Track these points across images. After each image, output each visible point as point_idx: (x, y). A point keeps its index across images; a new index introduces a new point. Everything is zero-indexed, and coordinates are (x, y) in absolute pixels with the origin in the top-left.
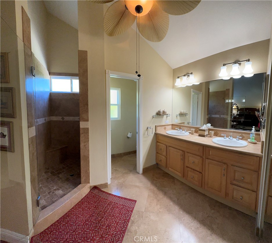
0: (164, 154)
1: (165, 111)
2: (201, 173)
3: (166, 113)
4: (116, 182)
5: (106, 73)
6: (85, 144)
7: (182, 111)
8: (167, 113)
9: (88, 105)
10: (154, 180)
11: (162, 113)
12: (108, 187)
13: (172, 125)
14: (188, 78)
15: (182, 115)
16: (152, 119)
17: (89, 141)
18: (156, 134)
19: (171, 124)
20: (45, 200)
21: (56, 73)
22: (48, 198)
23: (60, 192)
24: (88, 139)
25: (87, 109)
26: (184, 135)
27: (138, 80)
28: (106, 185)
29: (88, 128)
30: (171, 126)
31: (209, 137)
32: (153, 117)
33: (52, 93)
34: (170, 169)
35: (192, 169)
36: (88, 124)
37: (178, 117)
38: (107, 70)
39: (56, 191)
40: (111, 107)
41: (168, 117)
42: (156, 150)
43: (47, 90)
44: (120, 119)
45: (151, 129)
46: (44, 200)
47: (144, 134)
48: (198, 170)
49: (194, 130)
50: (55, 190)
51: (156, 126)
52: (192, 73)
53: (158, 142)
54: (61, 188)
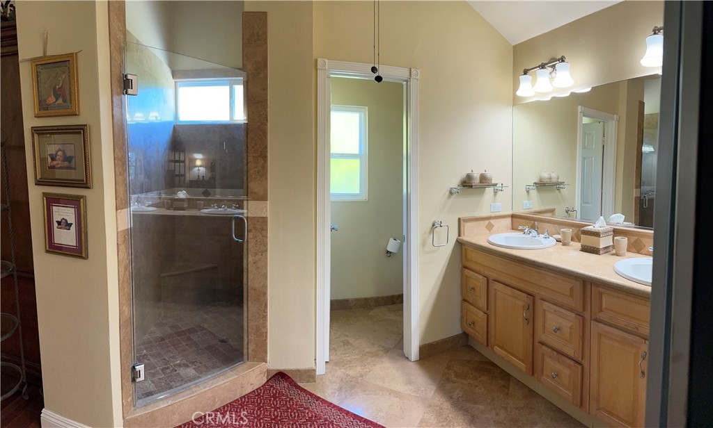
0: (482, 303)
1: (489, 175)
2: (580, 364)
3: (491, 180)
4: (340, 372)
5: (319, 67)
6: (258, 257)
7: (546, 175)
8: (493, 182)
9: (266, 157)
10: (448, 379)
11: (476, 181)
12: (315, 382)
13: (513, 216)
14: (553, 74)
15: (543, 186)
16: (449, 197)
17: (266, 251)
18: (460, 244)
19: (510, 212)
20: (153, 382)
21: (192, 71)
22: (160, 379)
23: (191, 371)
24: (266, 245)
25: (264, 167)
26: (541, 246)
27: (407, 81)
28: (310, 374)
29: (267, 218)
30: (509, 221)
31: (613, 254)
32: (451, 193)
33: (179, 125)
34: (496, 348)
35: (554, 349)
36: (266, 207)
37: (534, 193)
38: (319, 60)
39: (181, 369)
40: (333, 161)
41: (499, 193)
42: (462, 294)
43: (169, 118)
44: (364, 197)
45: (445, 229)
46: (150, 382)
47: (424, 244)
48: (570, 352)
49: (569, 231)
50: (179, 365)
51: (459, 219)
52: (562, 60)
53: (465, 267)
54: (193, 363)
